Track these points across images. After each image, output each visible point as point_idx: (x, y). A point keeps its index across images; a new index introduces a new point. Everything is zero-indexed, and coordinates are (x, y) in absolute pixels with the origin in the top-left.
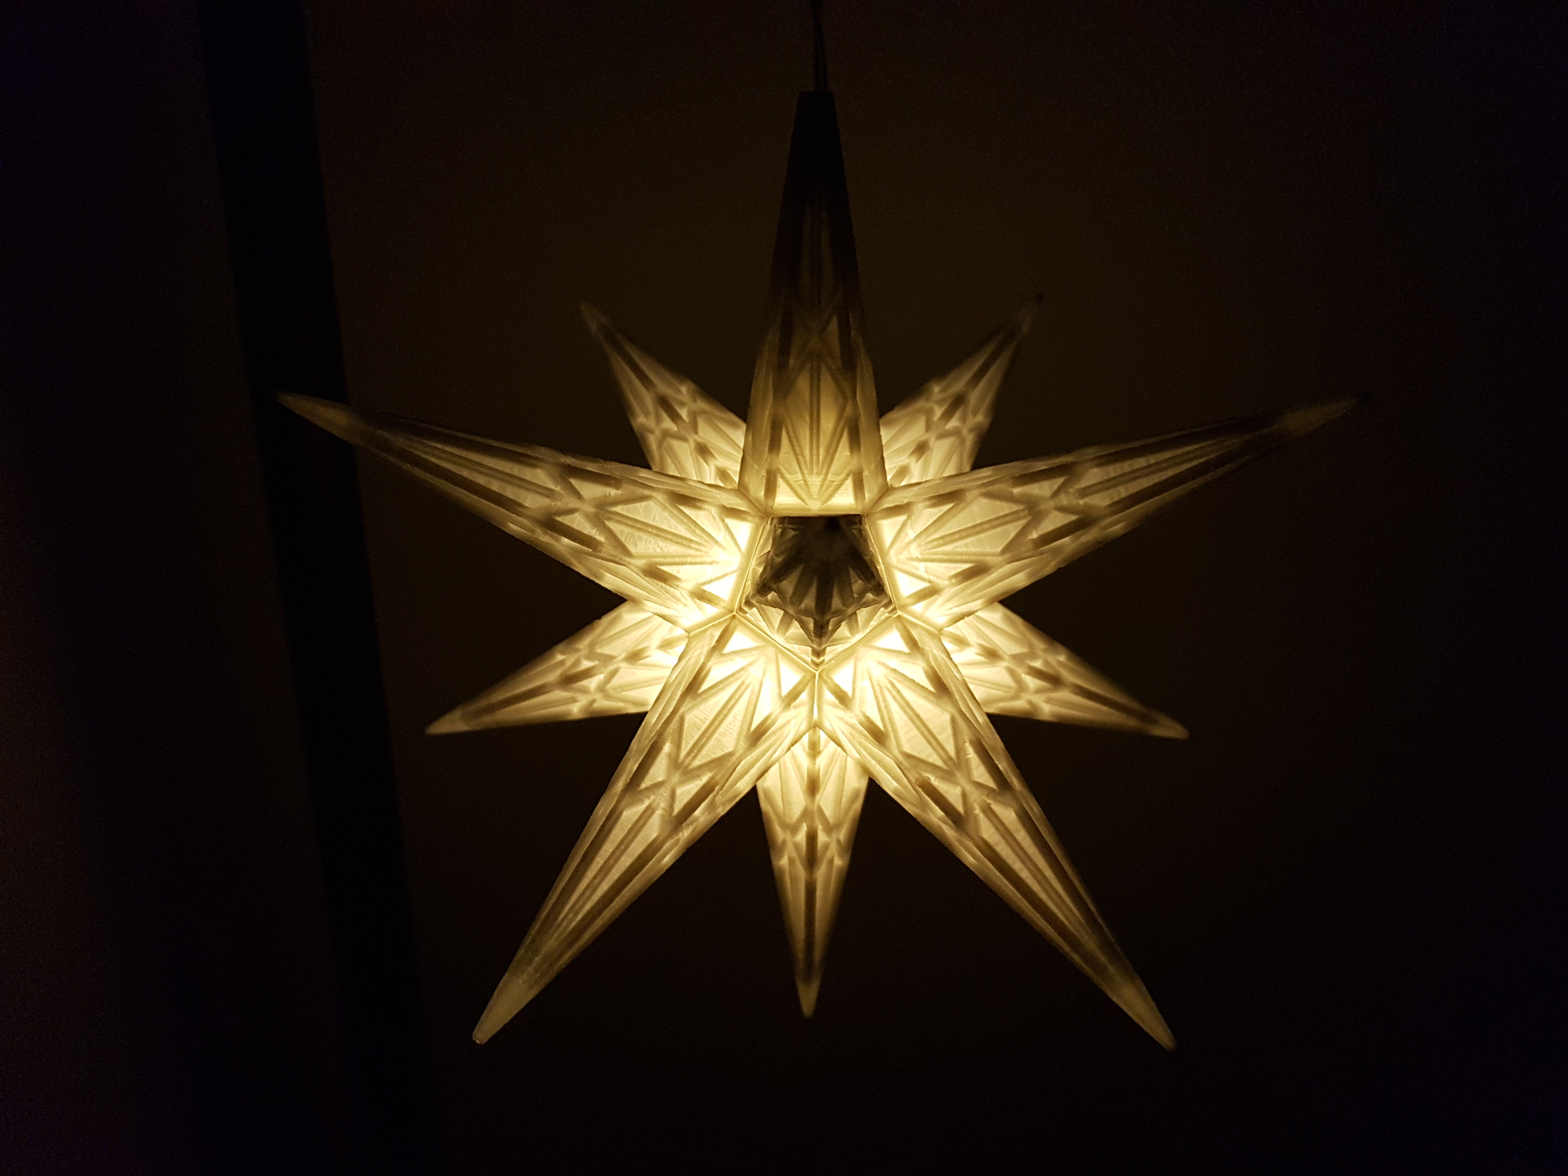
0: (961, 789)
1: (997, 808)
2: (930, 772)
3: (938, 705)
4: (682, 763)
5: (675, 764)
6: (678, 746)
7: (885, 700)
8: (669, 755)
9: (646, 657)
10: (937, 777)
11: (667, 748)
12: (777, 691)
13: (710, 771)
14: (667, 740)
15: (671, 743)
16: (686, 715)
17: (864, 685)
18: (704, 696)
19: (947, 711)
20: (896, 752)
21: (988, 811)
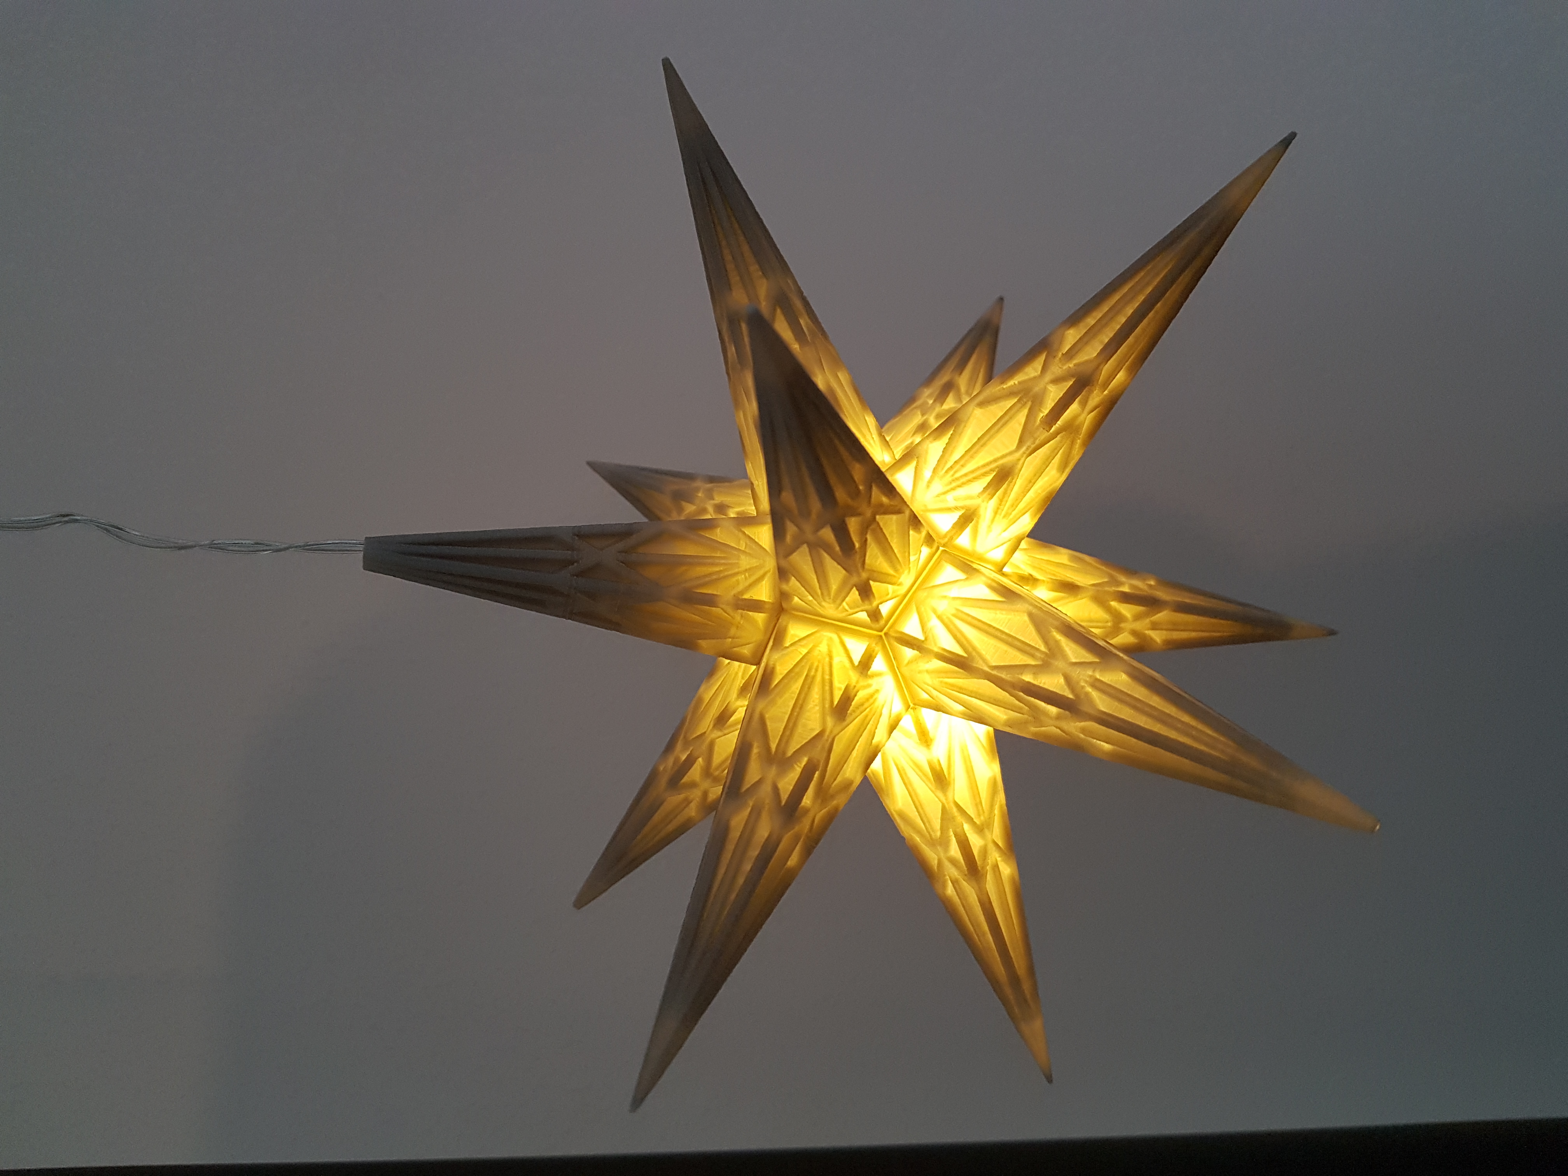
0: (1051, 385)
1: (1066, 348)
2: (1035, 418)
3: (967, 421)
4: (1043, 660)
5: (1045, 666)
6: (1024, 667)
7: (966, 475)
8: (1035, 674)
9: (940, 765)
10: (1040, 410)
11: (1028, 678)
12: (962, 582)
13: (1050, 632)
14: (1019, 678)
15: (1022, 674)
16: (991, 665)
17: (950, 500)
18: (970, 649)
19: (973, 411)
20: (1017, 455)
21: (1070, 355)
